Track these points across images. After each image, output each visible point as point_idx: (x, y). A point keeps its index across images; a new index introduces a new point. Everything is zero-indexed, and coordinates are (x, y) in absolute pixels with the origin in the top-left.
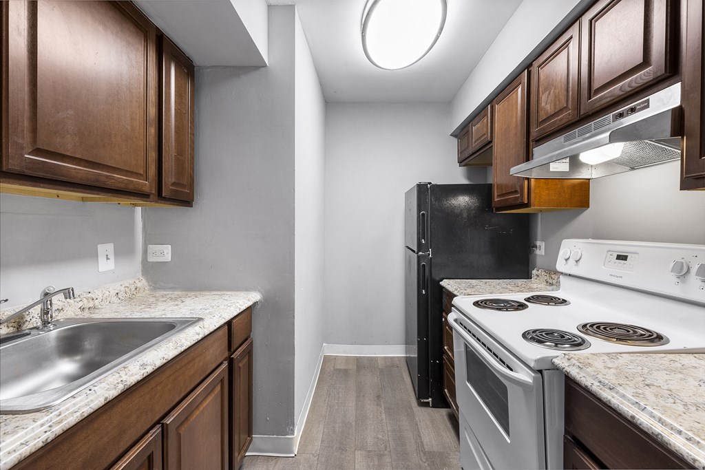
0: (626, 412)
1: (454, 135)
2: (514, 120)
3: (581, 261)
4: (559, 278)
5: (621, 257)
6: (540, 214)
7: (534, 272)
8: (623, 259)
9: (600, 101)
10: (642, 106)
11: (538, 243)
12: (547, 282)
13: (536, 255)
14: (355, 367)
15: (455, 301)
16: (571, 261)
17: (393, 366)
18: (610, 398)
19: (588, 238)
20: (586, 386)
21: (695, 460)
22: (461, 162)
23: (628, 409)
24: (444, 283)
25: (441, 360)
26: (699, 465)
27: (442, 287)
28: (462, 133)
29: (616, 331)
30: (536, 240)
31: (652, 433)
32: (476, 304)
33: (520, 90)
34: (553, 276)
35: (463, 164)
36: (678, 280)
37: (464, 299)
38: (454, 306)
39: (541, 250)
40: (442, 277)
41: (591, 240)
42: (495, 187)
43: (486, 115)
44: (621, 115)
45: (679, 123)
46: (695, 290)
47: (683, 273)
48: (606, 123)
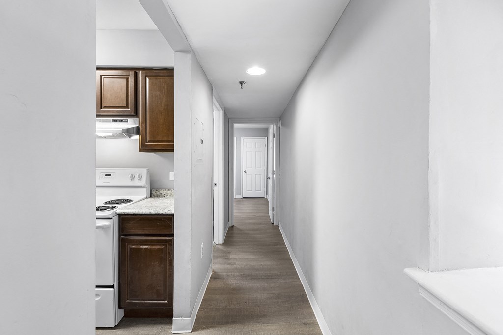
5: (108, 175)
9: (107, 112)
10: (125, 121)
36: (131, 180)
44: (116, 121)
45: (138, 131)
46: (137, 183)
47: (132, 178)
48: (110, 121)
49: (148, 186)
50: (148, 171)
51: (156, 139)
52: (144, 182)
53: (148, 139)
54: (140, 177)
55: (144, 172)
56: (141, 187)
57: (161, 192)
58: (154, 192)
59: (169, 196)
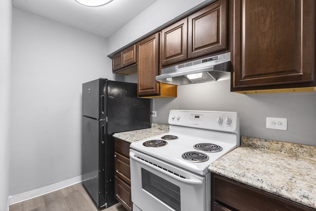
0: (257, 186)
1: (109, 56)
2: (151, 54)
3: (180, 119)
4: (169, 126)
5: (197, 117)
6: (154, 99)
7: (152, 125)
8: (197, 118)
9: (198, 53)
10: (215, 58)
11: (153, 112)
12: (159, 129)
13: (152, 117)
14: (44, 204)
15: (132, 145)
16: (175, 119)
17: (74, 191)
18: (247, 181)
19: (181, 110)
20: (232, 178)
21: (296, 199)
22: (114, 71)
23: (258, 184)
24: (116, 135)
25: (113, 179)
26: (299, 201)
27: (114, 138)
28: (115, 56)
29: (207, 147)
30: (152, 111)
31: (273, 192)
32: (144, 144)
33: (154, 41)
34: (162, 126)
35: (115, 72)
36: (219, 124)
37: (136, 143)
38: (131, 148)
39: (155, 115)
40: (113, 132)
41: (182, 110)
42: (139, 85)
43: (133, 49)
44: (206, 61)
45: (229, 67)
46: (225, 128)
47: (221, 122)
48: (199, 63)
49: (238, 132)
50: (238, 116)
51: (257, 73)
52: (234, 128)
53: (243, 75)
54: (229, 122)
55: (234, 116)
56: (230, 133)
57: (255, 142)
58: (244, 140)
59: (266, 149)
